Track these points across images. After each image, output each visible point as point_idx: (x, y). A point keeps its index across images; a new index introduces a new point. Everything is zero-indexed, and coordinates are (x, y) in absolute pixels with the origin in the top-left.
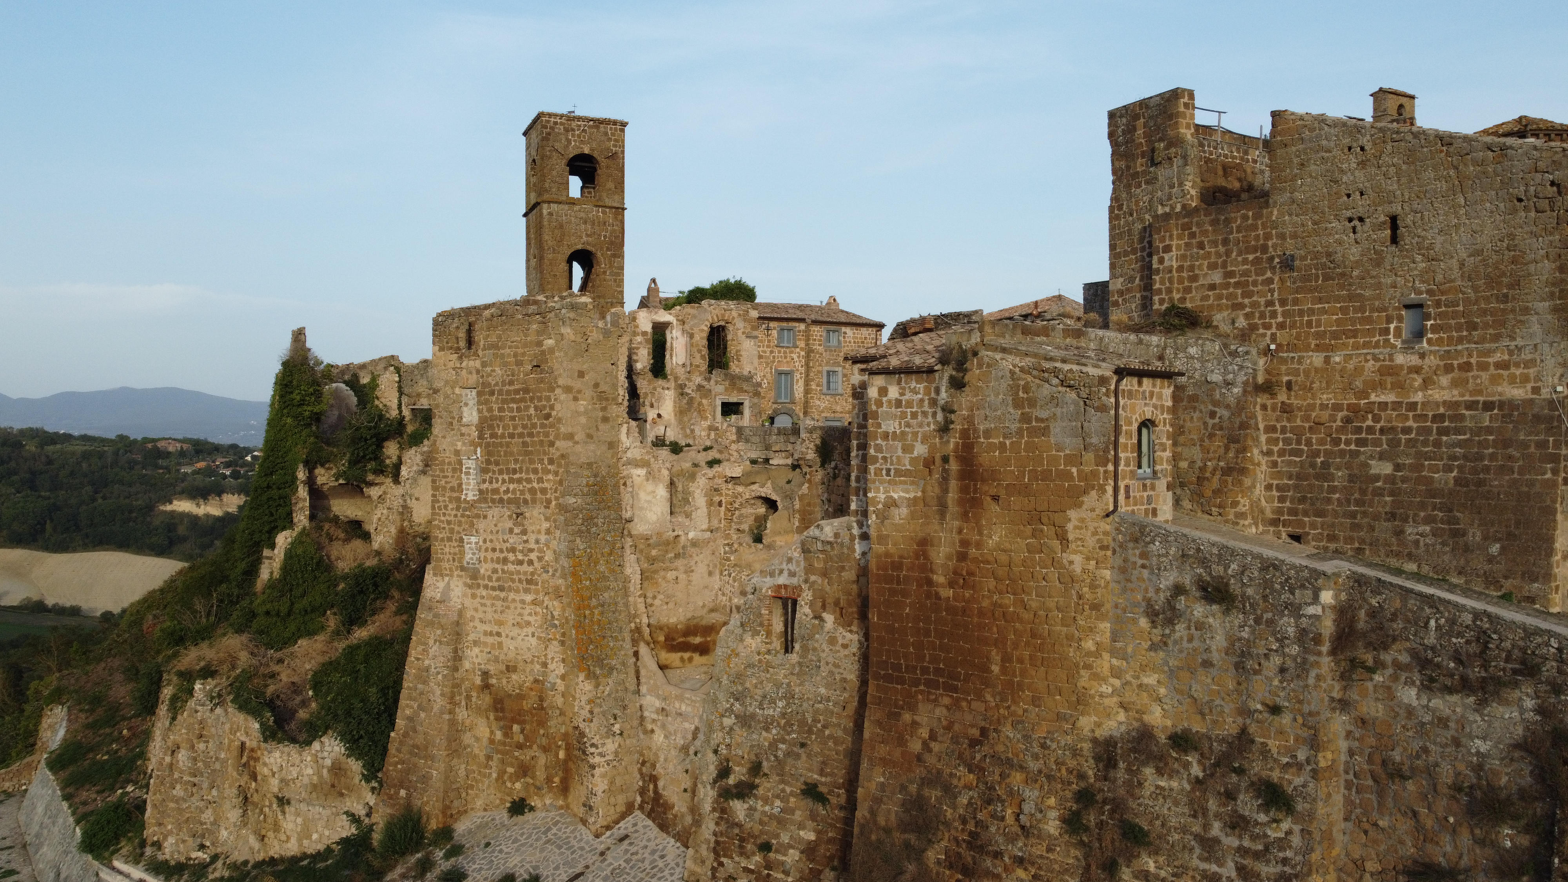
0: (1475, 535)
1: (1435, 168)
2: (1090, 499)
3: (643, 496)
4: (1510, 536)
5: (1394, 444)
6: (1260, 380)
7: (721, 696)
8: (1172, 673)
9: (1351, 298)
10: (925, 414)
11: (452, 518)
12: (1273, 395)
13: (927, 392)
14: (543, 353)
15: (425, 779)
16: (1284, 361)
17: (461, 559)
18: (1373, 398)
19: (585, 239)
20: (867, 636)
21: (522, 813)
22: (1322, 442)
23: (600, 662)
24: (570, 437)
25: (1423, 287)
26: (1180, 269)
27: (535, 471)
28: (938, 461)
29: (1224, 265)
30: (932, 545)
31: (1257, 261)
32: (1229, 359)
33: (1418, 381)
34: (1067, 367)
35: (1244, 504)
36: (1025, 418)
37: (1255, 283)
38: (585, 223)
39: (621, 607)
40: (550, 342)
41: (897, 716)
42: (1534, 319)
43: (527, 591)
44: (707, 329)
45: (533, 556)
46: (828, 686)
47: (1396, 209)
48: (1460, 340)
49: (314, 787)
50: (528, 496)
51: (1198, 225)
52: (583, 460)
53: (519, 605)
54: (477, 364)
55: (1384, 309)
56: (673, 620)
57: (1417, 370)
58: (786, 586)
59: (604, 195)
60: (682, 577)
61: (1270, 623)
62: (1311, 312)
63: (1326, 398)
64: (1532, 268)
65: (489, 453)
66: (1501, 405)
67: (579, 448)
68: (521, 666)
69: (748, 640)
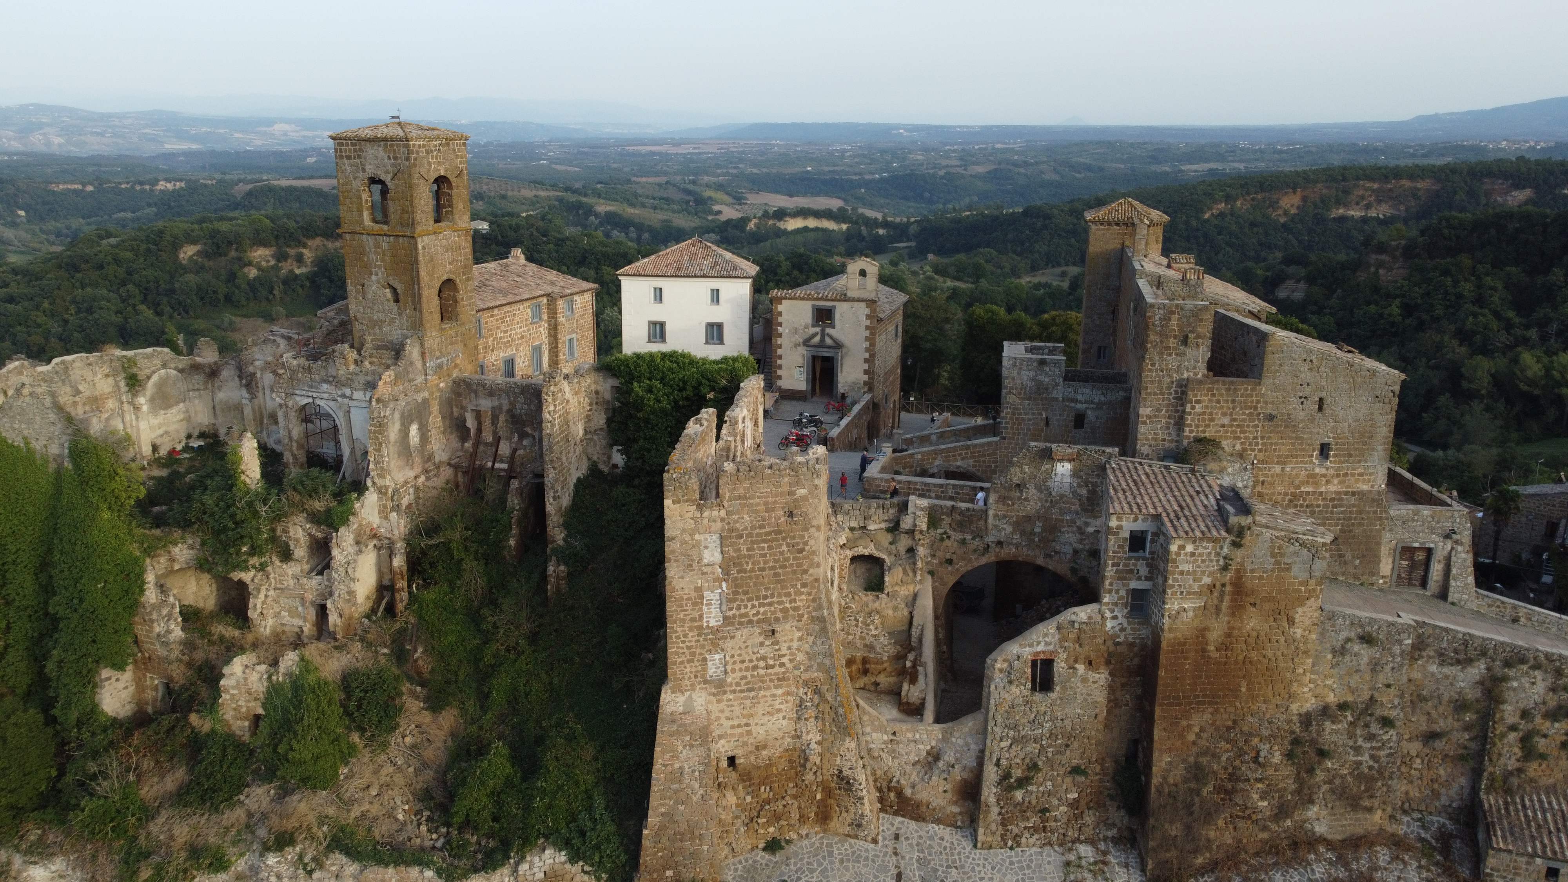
0: (1348, 556)
1: (1344, 377)
2: (1310, 602)
4: (1363, 556)
9: (1297, 438)
11: (693, 644)
13: (1214, 548)
14: (796, 501)
15: (694, 855)
16: (1260, 469)
17: (704, 676)
18: (1302, 489)
20: (1111, 673)
25: (1330, 435)
26: (1204, 413)
28: (1218, 586)
29: (1231, 414)
30: (1209, 630)
31: (1251, 414)
33: (1324, 481)
34: (1305, 537)
36: (1277, 563)
37: (1248, 426)
40: (803, 492)
41: (1177, 724)
42: (1376, 453)
43: (780, 687)
45: (785, 660)
46: (1082, 708)
47: (1324, 395)
48: (1344, 462)
50: (780, 615)
51: (1215, 389)
53: (769, 699)
54: (723, 513)
55: (1312, 445)
57: (1324, 476)
58: (1044, 652)
62: (1276, 444)
63: (1280, 489)
64: (1377, 430)
65: (736, 586)
66: (1359, 493)
68: (771, 743)
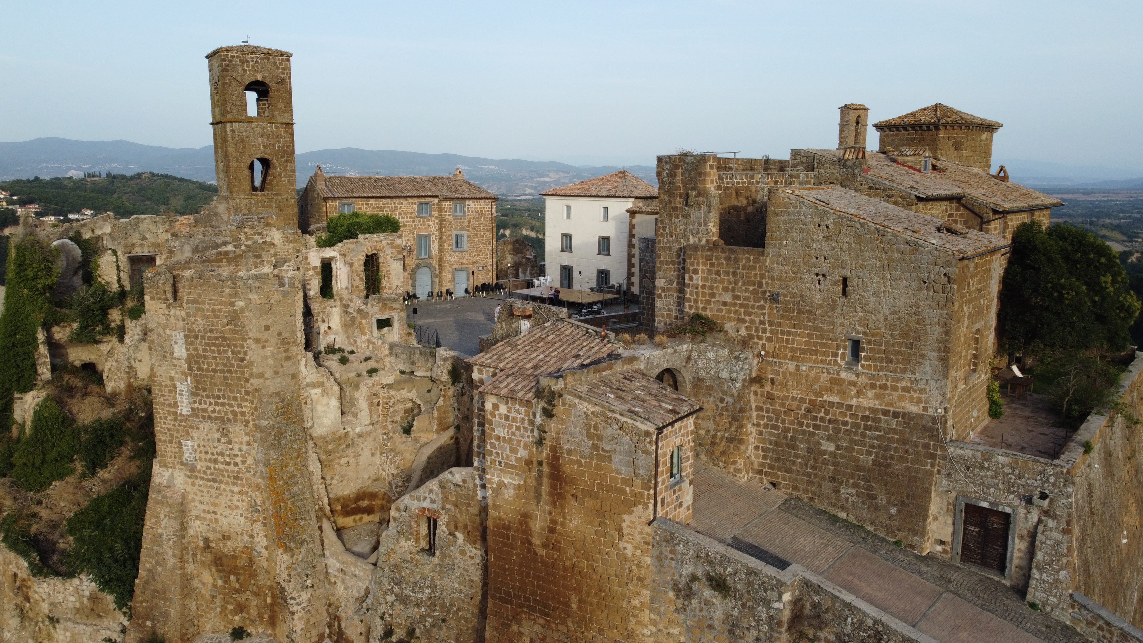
0: (882, 500)
1: (873, 250)
2: (638, 510)
3: (319, 408)
4: (903, 503)
5: (837, 431)
6: (754, 375)
7: (384, 580)
8: (689, 629)
9: (815, 328)
10: (525, 429)
11: (171, 426)
12: (762, 386)
13: (527, 414)
14: (236, 311)
15: (166, 615)
16: (770, 363)
17: (181, 457)
18: (825, 398)
19: (262, 149)
20: (486, 552)
21: (242, 638)
22: (791, 423)
23: (294, 539)
24: (261, 375)
25: (861, 329)
26: (704, 286)
27: (235, 399)
28: (535, 464)
29: (733, 290)
30: (531, 519)
31: (754, 292)
32: (734, 362)
33: (854, 392)
34: (624, 419)
35: (740, 463)
36: (595, 447)
37: (753, 307)
38: (262, 136)
39: (307, 495)
40: (240, 304)
41: (508, 626)
42: (927, 362)
43: (234, 484)
44: (363, 258)
45: (238, 460)
46: (460, 583)
47: (847, 273)
48: (881, 369)
49: (78, 610)
50: (231, 417)
51: (717, 259)
52: (272, 390)
53: (229, 494)
54: (183, 314)
55: (835, 340)
56: (347, 492)
57: (854, 384)
58: (428, 510)
59: (276, 113)
60: (352, 461)
61: (751, 608)
62: (789, 333)
63: (796, 393)
64: (928, 328)
65: (197, 382)
66: (904, 415)
67: (268, 383)
68: (233, 536)
69: (403, 543)
